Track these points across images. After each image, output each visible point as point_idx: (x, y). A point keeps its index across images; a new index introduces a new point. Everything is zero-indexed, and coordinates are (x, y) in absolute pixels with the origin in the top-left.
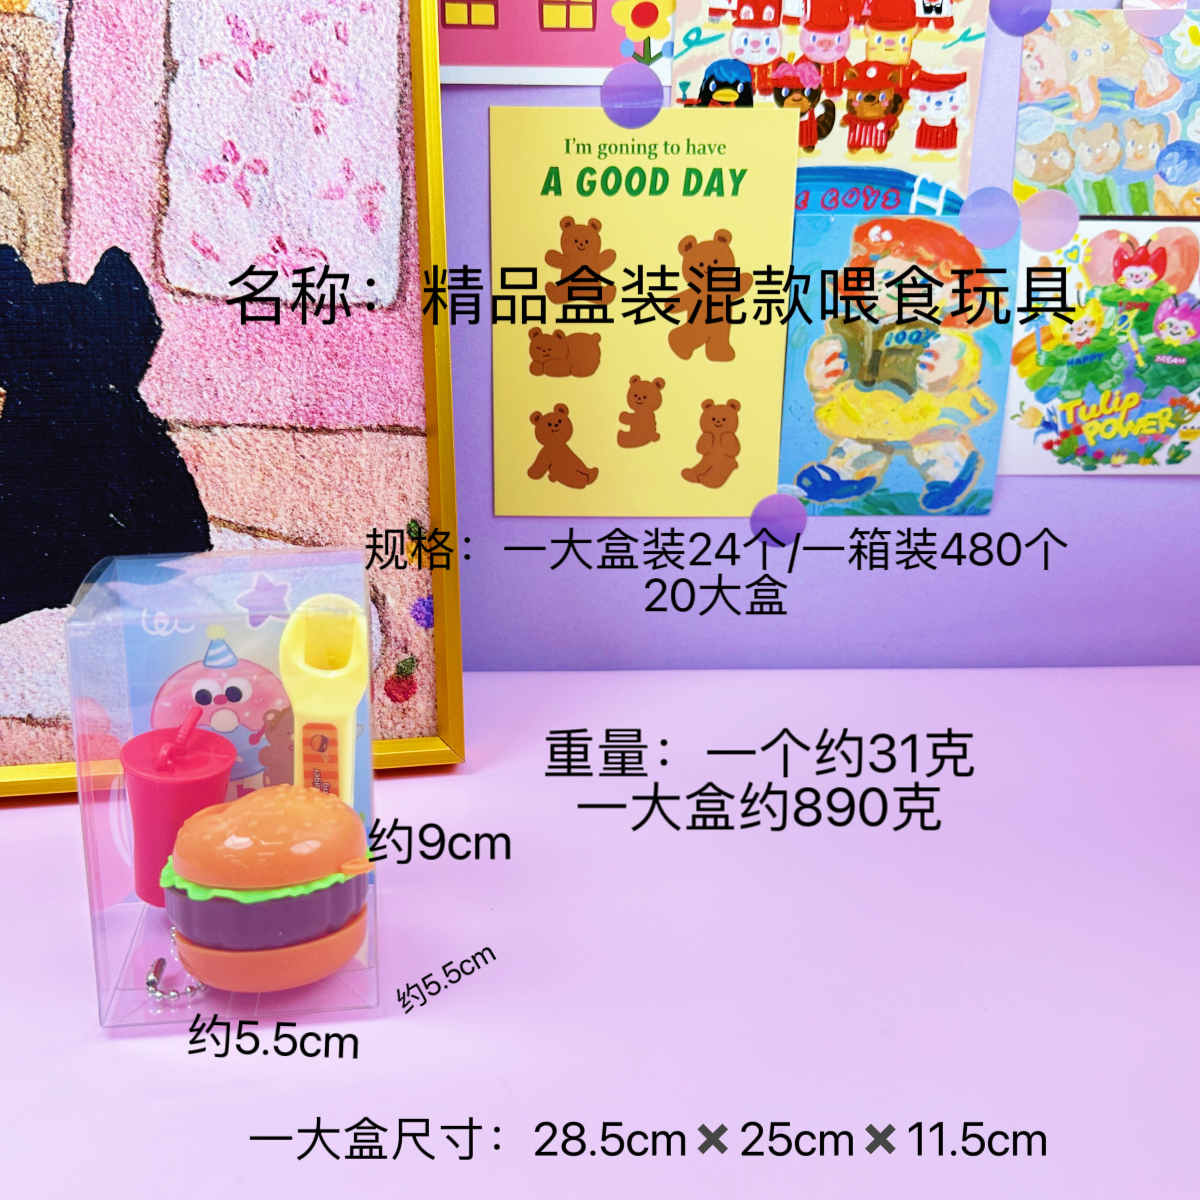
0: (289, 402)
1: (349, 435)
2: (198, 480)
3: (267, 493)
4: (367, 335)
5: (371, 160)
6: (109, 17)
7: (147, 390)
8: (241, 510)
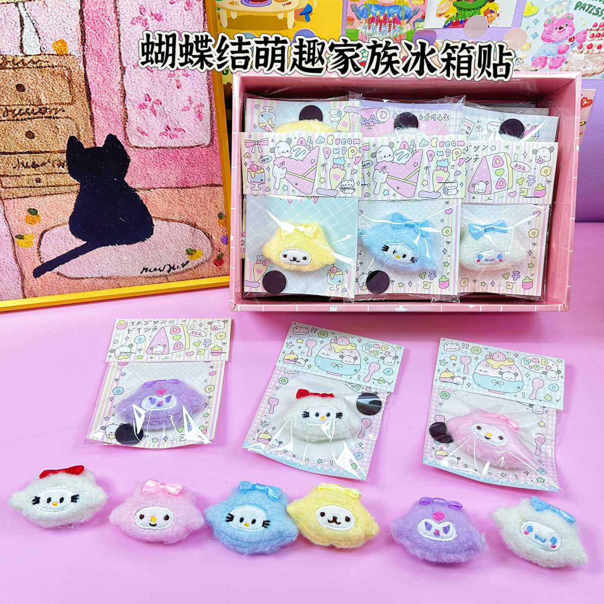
0: (175, 180)
1: (197, 188)
2: (147, 206)
3: (171, 208)
4: (201, 156)
5: (198, 96)
6: (98, 53)
7: (127, 179)
8: (162, 214)
